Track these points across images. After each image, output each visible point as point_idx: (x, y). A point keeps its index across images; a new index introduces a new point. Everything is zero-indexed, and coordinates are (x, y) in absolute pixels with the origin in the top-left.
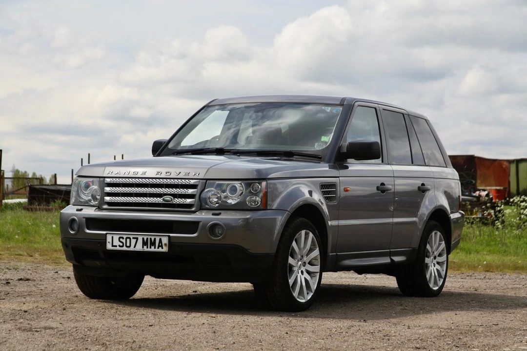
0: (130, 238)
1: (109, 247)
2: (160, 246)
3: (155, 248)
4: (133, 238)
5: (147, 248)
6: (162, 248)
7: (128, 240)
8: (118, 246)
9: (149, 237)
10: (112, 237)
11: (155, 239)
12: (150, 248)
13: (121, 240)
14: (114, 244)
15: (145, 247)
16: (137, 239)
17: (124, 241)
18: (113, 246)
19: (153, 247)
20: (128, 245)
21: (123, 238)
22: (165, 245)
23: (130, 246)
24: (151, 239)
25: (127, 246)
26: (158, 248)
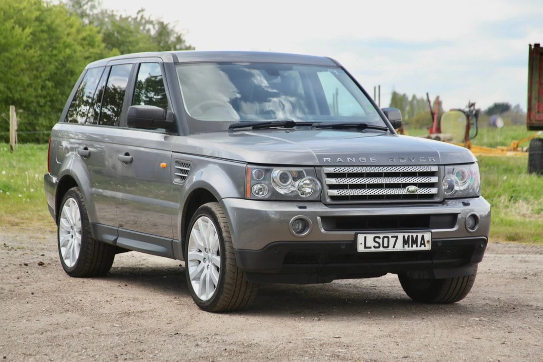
0: (388, 237)
1: (361, 248)
2: (423, 243)
3: (417, 246)
4: (392, 237)
5: (409, 247)
6: (425, 246)
7: (386, 240)
8: (372, 248)
9: (410, 235)
10: (365, 238)
11: (417, 236)
12: (412, 247)
13: (377, 240)
14: (367, 246)
15: (406, 246)
16: (397, 237)
17: (380, 241)
18: (365, 247)
19: (414, 246)
20: (386, 245)
21: (379, 238)
22: (428, 242)
23: (388, 247)
24: (412, 236)
25: (384, 247)
26: (420, 246)
